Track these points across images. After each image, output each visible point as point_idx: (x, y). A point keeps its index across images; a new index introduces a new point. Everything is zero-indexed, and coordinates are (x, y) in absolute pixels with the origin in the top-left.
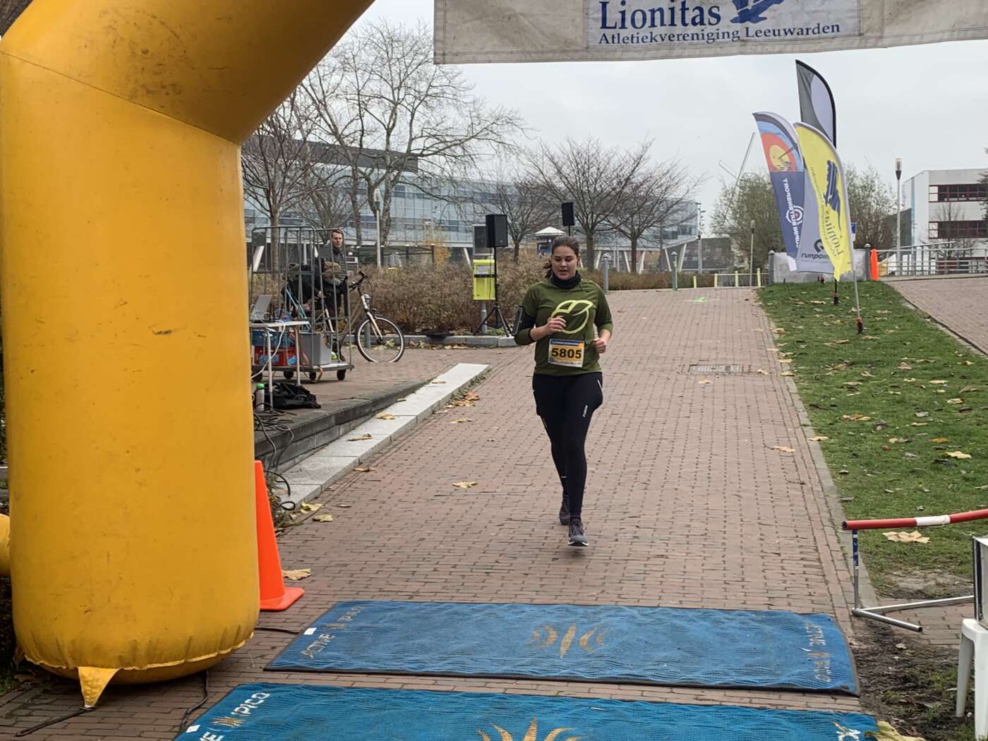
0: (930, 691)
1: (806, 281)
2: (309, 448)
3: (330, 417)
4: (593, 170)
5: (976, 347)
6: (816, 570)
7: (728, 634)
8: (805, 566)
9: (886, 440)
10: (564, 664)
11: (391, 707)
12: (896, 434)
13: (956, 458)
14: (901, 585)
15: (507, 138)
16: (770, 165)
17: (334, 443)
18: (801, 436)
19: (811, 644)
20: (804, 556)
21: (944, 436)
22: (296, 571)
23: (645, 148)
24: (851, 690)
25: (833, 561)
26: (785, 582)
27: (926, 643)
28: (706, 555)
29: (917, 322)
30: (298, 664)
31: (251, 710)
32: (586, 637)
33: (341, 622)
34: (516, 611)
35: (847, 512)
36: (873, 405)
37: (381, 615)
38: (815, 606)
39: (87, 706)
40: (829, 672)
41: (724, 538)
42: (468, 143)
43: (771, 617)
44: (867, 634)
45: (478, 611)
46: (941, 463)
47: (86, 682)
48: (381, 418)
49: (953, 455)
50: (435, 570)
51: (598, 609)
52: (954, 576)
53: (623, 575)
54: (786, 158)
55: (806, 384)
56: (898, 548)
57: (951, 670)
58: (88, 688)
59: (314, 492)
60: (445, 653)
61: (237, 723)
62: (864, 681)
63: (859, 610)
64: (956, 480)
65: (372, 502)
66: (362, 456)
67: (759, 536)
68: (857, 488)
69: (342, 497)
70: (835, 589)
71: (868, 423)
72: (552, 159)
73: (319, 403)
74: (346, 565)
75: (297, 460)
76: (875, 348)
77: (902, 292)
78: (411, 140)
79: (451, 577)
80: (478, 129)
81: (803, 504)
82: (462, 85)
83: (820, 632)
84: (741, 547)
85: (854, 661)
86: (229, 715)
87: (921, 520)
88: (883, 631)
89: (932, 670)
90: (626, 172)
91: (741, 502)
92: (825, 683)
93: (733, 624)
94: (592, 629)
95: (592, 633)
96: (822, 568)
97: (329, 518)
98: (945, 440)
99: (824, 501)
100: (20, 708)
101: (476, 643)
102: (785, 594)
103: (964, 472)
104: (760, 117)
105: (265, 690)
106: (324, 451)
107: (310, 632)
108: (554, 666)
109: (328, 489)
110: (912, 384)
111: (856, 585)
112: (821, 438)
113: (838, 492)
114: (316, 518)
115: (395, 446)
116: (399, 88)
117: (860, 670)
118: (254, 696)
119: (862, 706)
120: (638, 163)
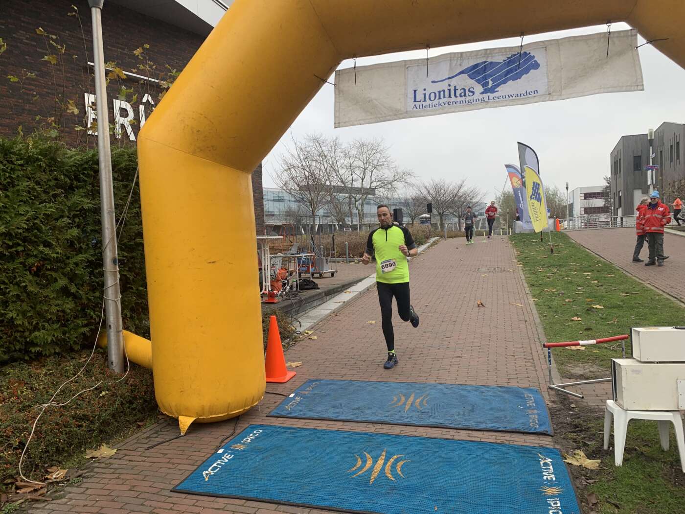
0: (589, 433)
1: (529, 232)
2: (313, 305)
3: (322, 293)
4: (442, 191)
5: (603, 258)
6: (530, 364)
7: (487, 399)
8: (526, 362)
9: (564, 300)
10: (406, 415)
11: (317, 440)
12: (569, 297)
13: (596, 308)
14: (572, 371)
15: (408, 180)
16: (513, 185)
17: (323, 304)
18: (526, 299)
19: (528, 405)
20: (525, 357)
21: (591, 298)
22: (296, 363)
23: (463, 182)
24: (549, 433)
25: (539, 359)
26: (516, 370)
27: (586, 404)
28: (479, 356)
29: (576, 248)
30: (282, 413)
31: (252, 440)
32: (418, 400)
33: (307, 391)
34: (388, 385)
35: (546, 335)
36: (557, 284)
37: (326, 387)
38: (530, 383)
39: (182, 434)
40: (537, 422)
41: (489, 348)
42: (393, 183)
43: (508, 390)
44: (556, 399)
45: (370, 385)
46: (589, 311)
47: (181, 423)
48: (346, 293)
49: (595, 307)
50: (356, 363)
51: (426, 385)
52: (598, 367)
53: (440, 367)
54: (519, 182)
55: (529, 275)
56: (571, 353)
57: (600, 421)
58: (182, 426)
59: (311, 326)
60: (351, 408)
61: (242, 447)
62: (555, 426)
63: (552, 386)
64: (597, 319)
65: (335, 330)
66: (335, 309)
67: (505, 347)
68: (550, 323)
69: (323, 327)
70: (540, 374)
71: (556, 292)
72: (426, 187)
73: (319, 287)
74: (317, 360)
75: (307, 311)
76: (559, 259)
77: (570, 236)
78: (371, 183)
79: (361, 367)
80: (397, 177)
81: (525, 331)
82: (391, 161)
83: (532, 398)
84: (496, 353)
85: (549, 415)
86: (240, 443)
87: (581, 342)
88: (563, 397)
89: (590, 420)
90: (455, 192)
91: (498, 330)
92: (536, 428)
93: (490, 393)
94: (422, 396)
95: (421, 398)
96: (534, 363)
97: (316, 337)
98: (591, 300)
99: (535, 329)
100: (154, 433)
101: (366, 403)
102: (515, 377)
103: (600, 315)
104: (507, 166)
105: (261, 428)
106: (319, 307)
107: (292, 395)
108: (401, 417)
109: (318, 324)
110: (575, 274)
111: (550, 371)
112: (535, 300)
113: (543, 325)
114: (310, 338)
115: (349, 305)
116: (366, 163)
117: (553, 420)
118: (255, 432)
119: (553, 442)
120: (460, 187)
